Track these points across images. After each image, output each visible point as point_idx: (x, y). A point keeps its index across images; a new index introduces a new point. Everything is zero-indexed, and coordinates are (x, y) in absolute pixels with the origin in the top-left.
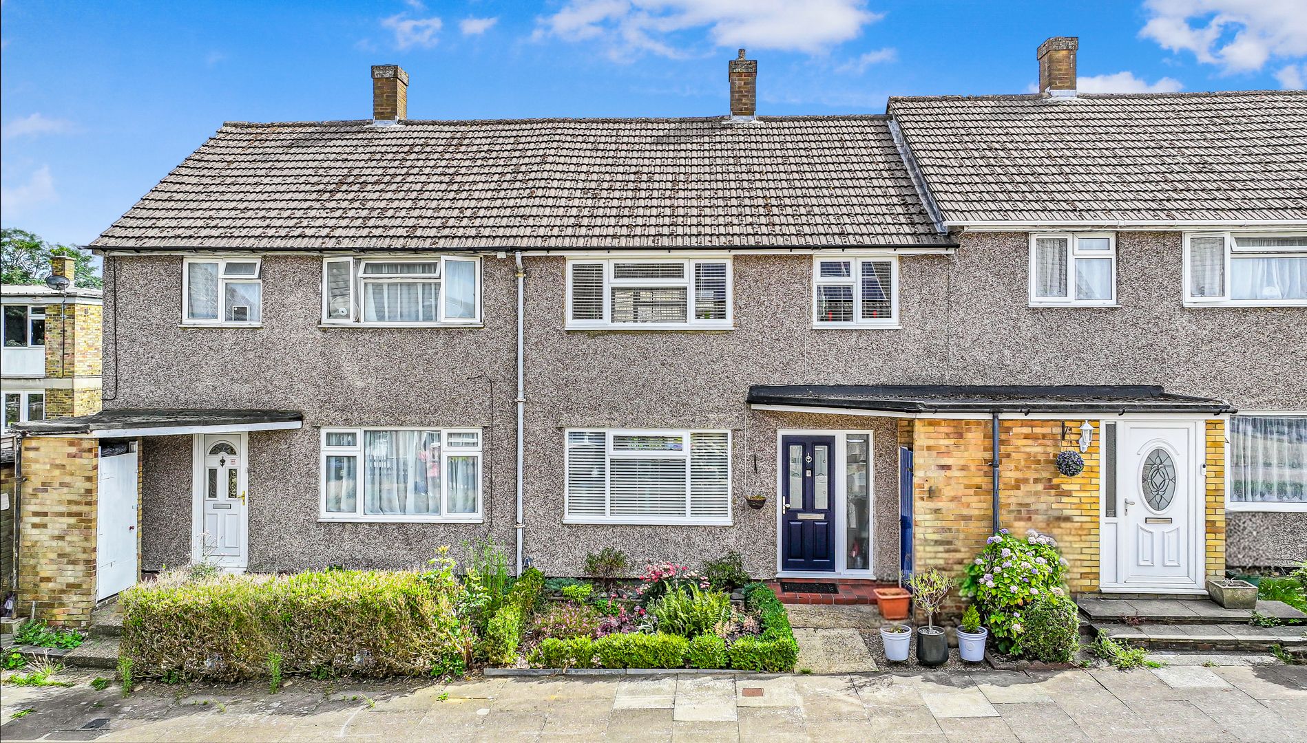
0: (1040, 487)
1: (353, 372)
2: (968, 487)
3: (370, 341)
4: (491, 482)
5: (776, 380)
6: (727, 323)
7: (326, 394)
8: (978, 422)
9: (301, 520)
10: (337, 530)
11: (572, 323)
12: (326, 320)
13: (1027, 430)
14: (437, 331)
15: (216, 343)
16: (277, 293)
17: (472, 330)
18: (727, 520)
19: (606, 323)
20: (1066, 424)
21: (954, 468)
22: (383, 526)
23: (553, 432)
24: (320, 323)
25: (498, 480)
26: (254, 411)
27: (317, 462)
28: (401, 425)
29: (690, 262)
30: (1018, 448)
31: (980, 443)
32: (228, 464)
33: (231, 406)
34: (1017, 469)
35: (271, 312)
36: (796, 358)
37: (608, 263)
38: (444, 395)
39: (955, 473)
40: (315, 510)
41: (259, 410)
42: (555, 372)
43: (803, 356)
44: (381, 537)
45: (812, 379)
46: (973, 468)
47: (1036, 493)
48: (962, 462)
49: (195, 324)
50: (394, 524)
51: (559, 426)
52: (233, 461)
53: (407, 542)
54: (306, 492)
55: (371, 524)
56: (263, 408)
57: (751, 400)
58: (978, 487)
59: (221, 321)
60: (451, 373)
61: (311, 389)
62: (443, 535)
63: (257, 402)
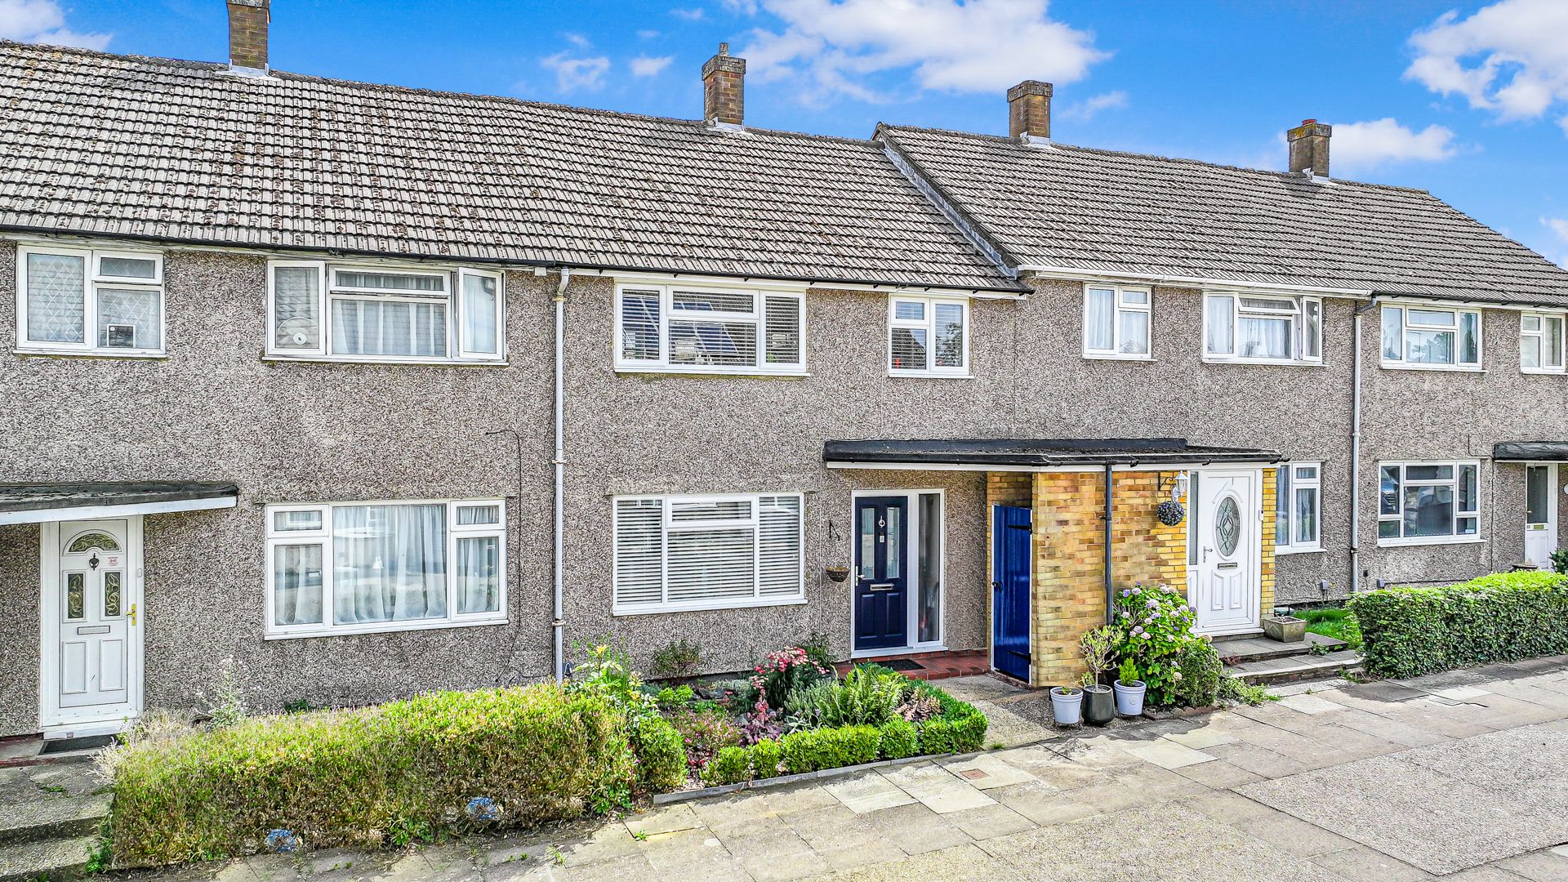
0: (1140, 539)
1: (318, 425)
2: (1082, 542)
3: (344, 382)
4: (519, 569)
5: (852, 434)
6: (800, 368)
7: (274, 457)
8: (1091, 475)
9: (237, 640)
10: (292, 649)
11: (622, 364)
12: (272, 350)
13: (1130, 482)
14: (444, 370)
15: (84, 380)
16: (191, 308)
17: (493, 369)
18: (799, 598)
19: (662, 365)
20: (1162, 474)
21: (1071, 523)
22: (365, 638)
23: (600, 502)
24: (262, 353)
25: (527, 567)
26: (154, 483)
27: (261, 554)
28: (393, 498)
29: (761, 292)
30: (1123, 500)
31: (1093, 496)
32: (105, 565)
33: (114, 477)
34: (1123, 521)
35: (181, 335)
36: (872, 410)
37: (666, 289)
38: (453, 456)
39: (1072, 528)
40: (259, 623)
41: (165, 482)
42: (602, 426)
43: (879, 407)
44: (362, 654)
45: (888, 433)
46: (1086, 522)
47: (1138, 545)
48: (1078, 517)
49: (41, 350)
50: (380, 634)
51: (607, 493)
52: (113, 561)
53: (402, 657)
54: (243, 599)
55: (346, 637)
56: (170, 479)
57: (828, 457)
58: (1091, 541)
59: (90, 345)
60: (463, 427)
61: (250, 449)
62: (452, 644)
63: (160, 470)
